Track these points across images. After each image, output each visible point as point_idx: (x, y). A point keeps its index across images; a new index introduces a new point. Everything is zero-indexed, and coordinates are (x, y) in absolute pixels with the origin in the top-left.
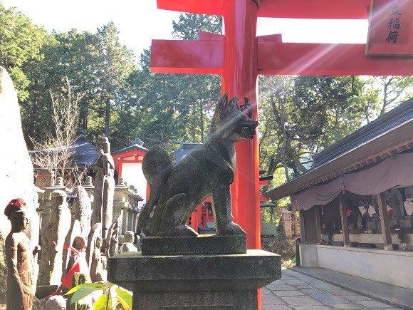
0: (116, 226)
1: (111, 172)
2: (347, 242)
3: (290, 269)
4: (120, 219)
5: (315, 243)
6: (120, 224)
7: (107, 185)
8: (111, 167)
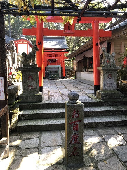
0: (18, 65)
1: (15, 51)
2: (88, 71)
3: (73, 79)
4: (19, 63)
5: (81, 72)
6: (19, 65)
7: (15, 54)
8: (15, 49)
